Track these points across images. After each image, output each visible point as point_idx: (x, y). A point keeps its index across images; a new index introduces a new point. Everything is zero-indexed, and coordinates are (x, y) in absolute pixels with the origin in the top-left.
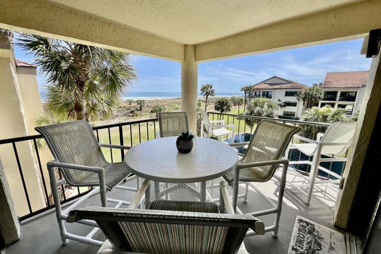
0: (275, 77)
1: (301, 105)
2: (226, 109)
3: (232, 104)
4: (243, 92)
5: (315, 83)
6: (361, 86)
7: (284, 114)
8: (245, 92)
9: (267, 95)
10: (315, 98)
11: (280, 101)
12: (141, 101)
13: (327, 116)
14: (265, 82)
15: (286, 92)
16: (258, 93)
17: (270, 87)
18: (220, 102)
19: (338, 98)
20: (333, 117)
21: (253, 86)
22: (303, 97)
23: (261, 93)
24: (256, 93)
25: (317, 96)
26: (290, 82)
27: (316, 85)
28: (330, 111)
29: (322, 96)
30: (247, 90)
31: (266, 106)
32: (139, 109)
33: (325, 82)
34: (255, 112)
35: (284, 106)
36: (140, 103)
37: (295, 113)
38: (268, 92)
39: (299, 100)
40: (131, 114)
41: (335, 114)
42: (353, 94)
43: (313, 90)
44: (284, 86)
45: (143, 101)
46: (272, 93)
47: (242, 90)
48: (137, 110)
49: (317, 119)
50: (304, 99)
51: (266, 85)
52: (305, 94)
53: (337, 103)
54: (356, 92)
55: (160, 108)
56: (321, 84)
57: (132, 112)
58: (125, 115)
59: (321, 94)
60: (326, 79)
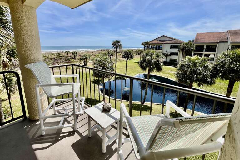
0: (164, 36)
1: (181, 54)
2: (130, 57)
3: (134, 54)
4: (143, 46)
5: (190, 40)
6: (219, 42)
7: (170, 61)
8: (144, 46)
9: (158, 48)
10: (189, 50)
11: (167, 52)
12: (74, 52)
13: (196, 63)
14: (157, 39)
15: (171, 46)
16: (153, 47)
17: (160, 43)
18: (126, 53)
19: (204, 50)
20: (201, 63)
21: (149, 42)
22: (182, 49)
23: (155, 47)
24: (151, 46)
25: (191, 48)
26: (173, 39)
27: (190, 41)
28: (198, 59)
29: (194, 48)
30: (146, 44)
31: (154, 56)
32: (73, 57)
33: (196, 39)
34: (147, 59)
35: (170, 55)
36: (74, 53)
37: (177, 60)
38: (159, 46)
39: (179, 51)
40: (67, 61)
41: (202, 62)
42: (214, 47)
43: (188, 45)
44: (169, 42)
45: (76, 52)
46: (162, 47)
47: (142, 45)
48: (72, 58)
49: (190, 64)
50: (182, 51)
51: (158, 41)
52: (183, 47)
53: (204, 53)
54: (216, 46)
55: (86, 57)
56: (193, 40)
57: (68, 60)
58: (63, 62)
59: (193, 47)
60: (196, 37)
